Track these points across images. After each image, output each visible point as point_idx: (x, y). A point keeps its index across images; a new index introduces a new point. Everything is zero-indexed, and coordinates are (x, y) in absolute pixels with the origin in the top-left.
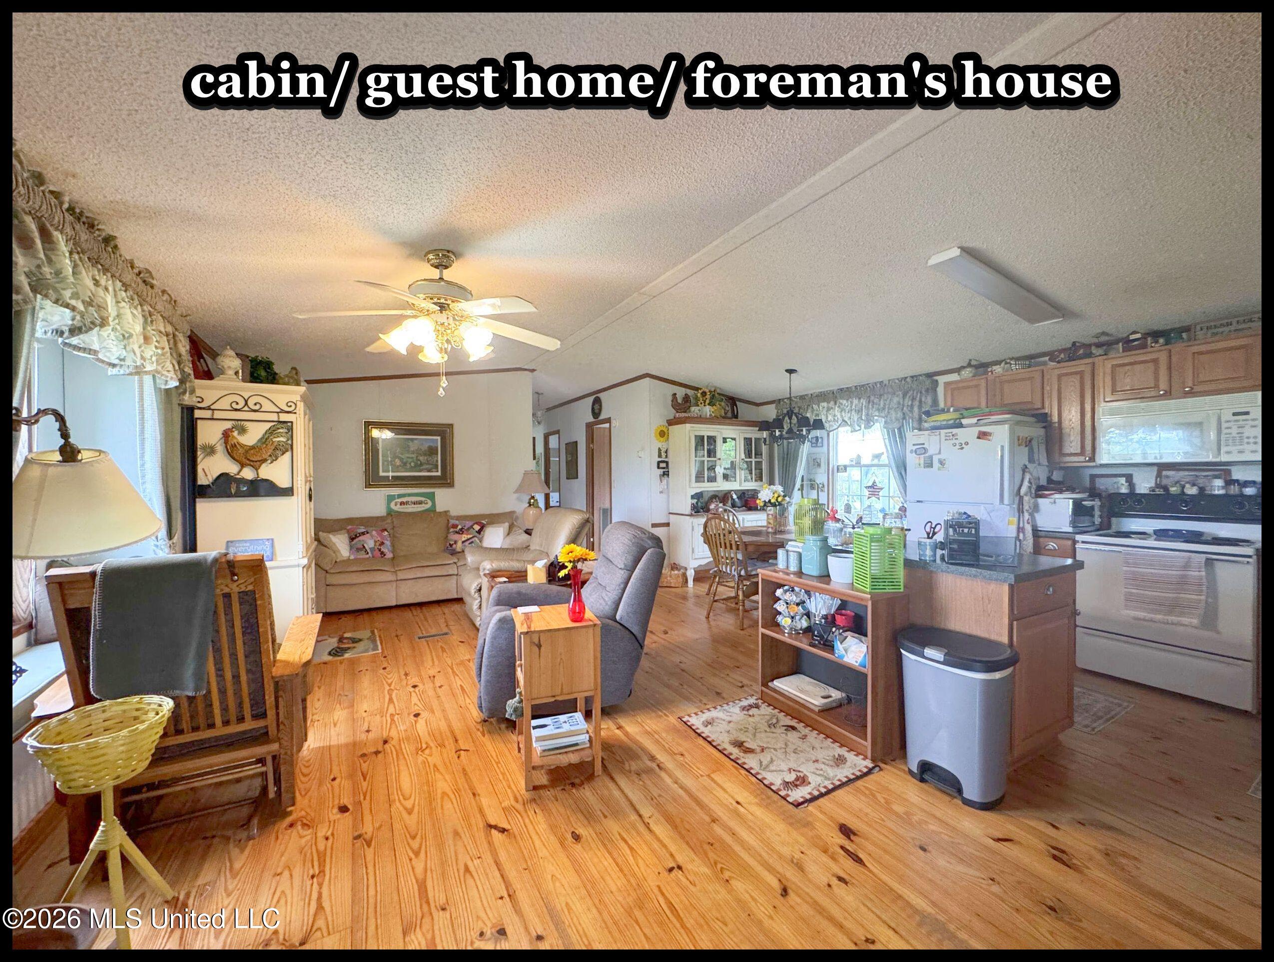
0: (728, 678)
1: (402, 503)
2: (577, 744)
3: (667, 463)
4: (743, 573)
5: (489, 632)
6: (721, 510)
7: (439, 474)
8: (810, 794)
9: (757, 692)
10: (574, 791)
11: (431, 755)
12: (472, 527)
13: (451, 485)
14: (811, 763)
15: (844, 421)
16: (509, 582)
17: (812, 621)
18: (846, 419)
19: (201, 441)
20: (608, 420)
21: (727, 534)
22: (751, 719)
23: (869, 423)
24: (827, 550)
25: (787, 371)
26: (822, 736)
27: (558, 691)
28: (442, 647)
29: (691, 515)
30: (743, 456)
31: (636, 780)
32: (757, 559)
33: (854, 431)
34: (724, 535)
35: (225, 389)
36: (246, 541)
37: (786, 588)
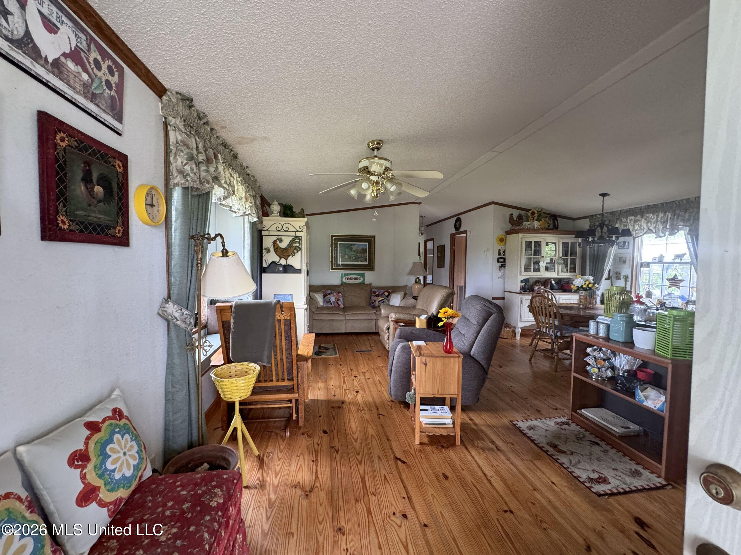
0: (545, 402)
1: (348, 279)
2: (445, 424)
3: (504, 259)
4: (558, 334)
5: (396, 353)
6: (542, 291)
7: (367, 263)
8: (610, 490)
9: (567, 415)
10: (443, 450)
11: (365, 414)
12: (383, 293)
13: (373, 269)
14: (611, 470)
15: (649, 229)
16: (405, 326)
17: (616, 373)
18: (651, 228)
19: (265, 246)
20: (465, 232)
21: (547, 307)
22: (563, 432)
23: (673, 232)
24: (631, 325)
25: (601, 195)
26: (621, 454)
27: (436, 392)
28: (368, 358)
29: (520, 293)
30: (561, 255)
31: (482, 453)
32: (569, 325)
33: (658, 237)
34: (546, 308)
35: (274, 220)
36: (281, 295)
37: (595, 347)
